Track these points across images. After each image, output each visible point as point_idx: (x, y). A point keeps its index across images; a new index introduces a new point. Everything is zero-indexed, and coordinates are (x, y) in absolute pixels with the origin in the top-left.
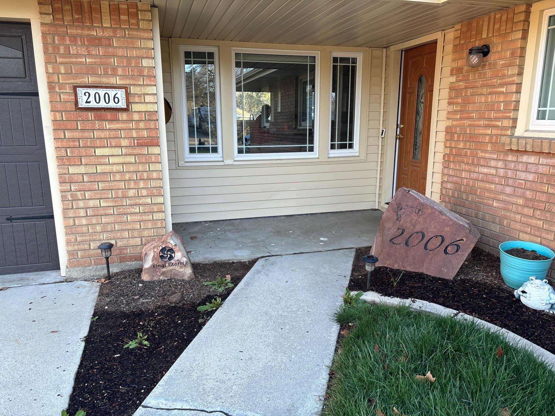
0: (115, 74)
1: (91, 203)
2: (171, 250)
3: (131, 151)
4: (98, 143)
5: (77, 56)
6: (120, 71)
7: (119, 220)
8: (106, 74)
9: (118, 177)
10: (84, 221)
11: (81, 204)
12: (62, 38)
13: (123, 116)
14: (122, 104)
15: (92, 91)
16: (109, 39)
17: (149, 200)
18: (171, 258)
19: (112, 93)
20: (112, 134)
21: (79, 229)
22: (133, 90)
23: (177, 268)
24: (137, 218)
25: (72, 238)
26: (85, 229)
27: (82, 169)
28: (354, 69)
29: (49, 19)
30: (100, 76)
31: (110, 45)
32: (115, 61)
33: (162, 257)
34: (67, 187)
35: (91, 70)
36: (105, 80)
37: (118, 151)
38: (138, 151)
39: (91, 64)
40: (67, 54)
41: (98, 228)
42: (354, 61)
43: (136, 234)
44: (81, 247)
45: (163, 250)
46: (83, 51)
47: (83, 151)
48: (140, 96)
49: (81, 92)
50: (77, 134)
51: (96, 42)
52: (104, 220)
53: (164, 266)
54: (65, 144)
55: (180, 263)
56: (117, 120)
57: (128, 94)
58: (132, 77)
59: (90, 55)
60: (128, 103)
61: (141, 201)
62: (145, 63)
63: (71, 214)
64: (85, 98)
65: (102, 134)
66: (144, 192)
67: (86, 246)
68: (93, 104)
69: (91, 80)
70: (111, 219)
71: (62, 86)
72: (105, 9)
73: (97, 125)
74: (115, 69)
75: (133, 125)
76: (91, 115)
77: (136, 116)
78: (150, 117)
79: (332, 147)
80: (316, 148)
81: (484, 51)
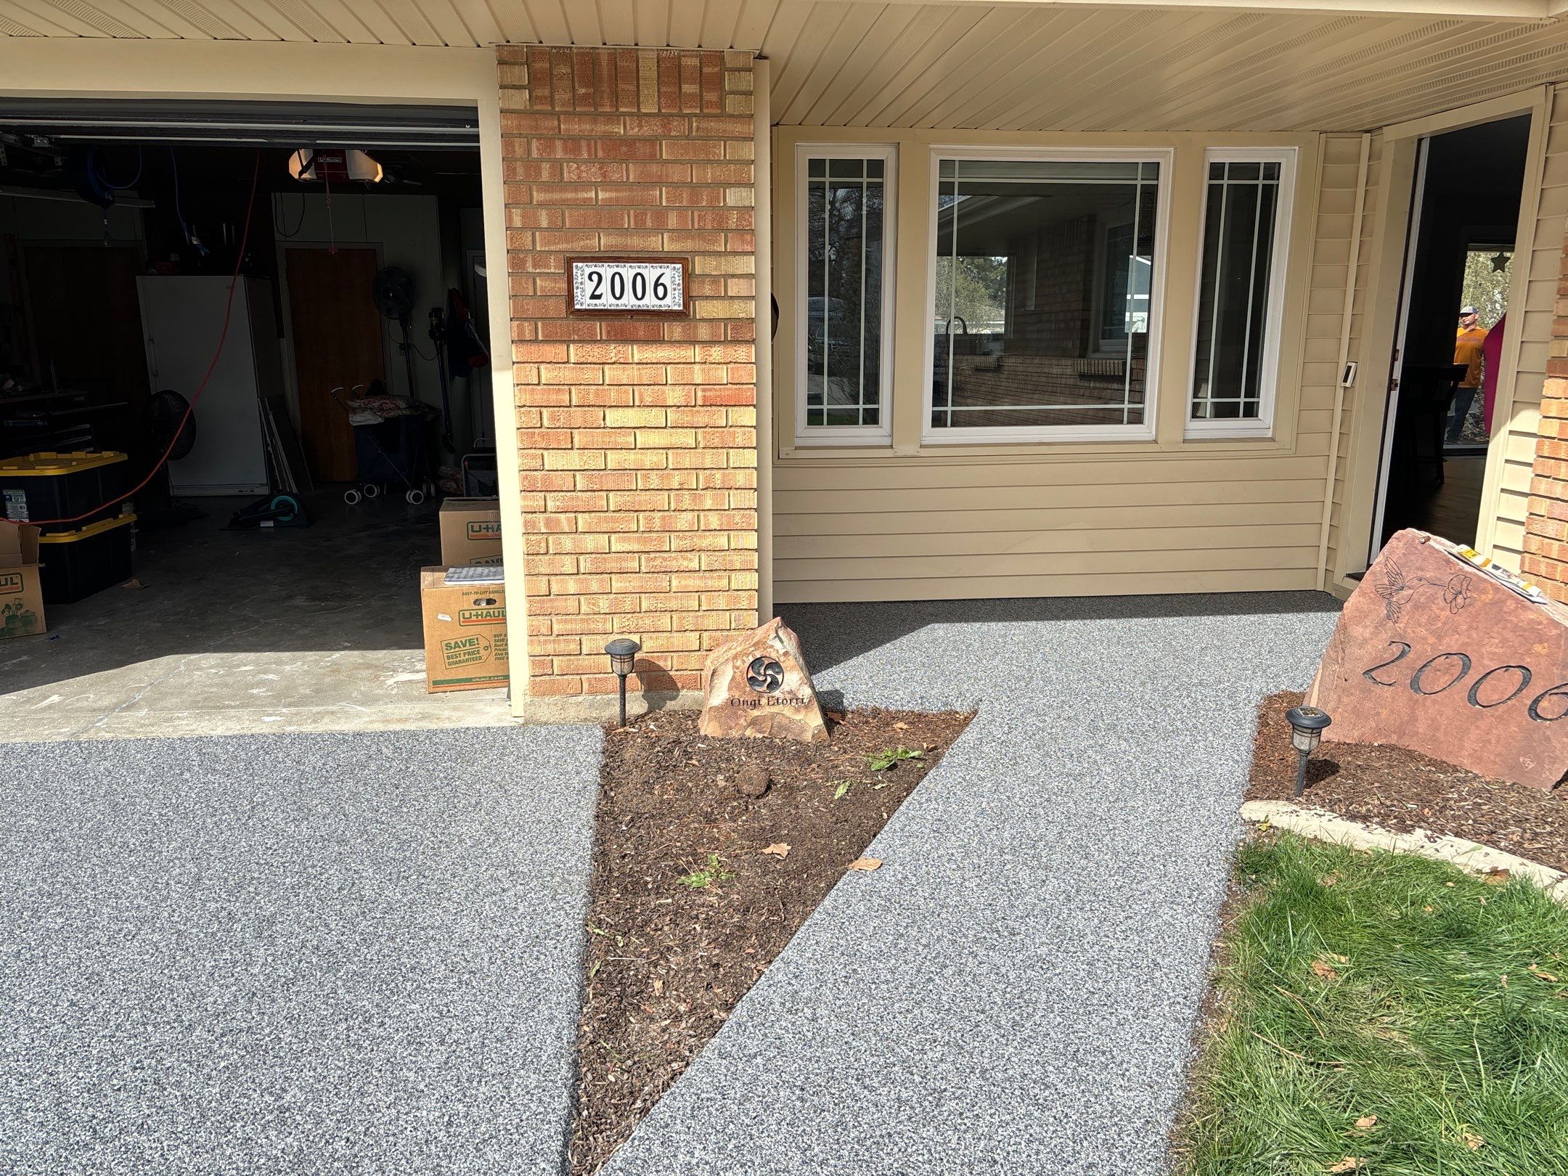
0: (660, 228)
1: (590, 543)
2: (775, 665)
3: (687, 419)
4: (613, 395)
5: (579, 185)
6: (673, 221)
7: (650, 586)
8: (641, 228)
9: (655, 481)
10: (572, 586)
11: (568, 543)
12: (548, 142)
13: (676, 330)
14: (673, 301)
15: (607, 270)
16: (653, 141)
17: (722, 541)
18: (774, 684)
19: (651, 272)
20: (647, 374)
21: (560, 604)
22: (699, 266)
23: (788, 711)
24: (693, 582)
25: (543, 623)
26: (571, 604)
27: (574, 460)
28: (1270, 194)
29: (520, 100)
30: (625, 232)
31: (653, 158)
32: (662, 196)
33: (752, 680)
34: (536, 501)
35: (606, 218)
36: (636, 242)
37: (656, 417)
38: (702, 417)
39: (608, 204)
40: (558, 183)
41: (604, 604)
42: (1272, 171)
43: (689, 622)
44: (562, 647)
45: (756, 663)
46: (592, 174)
47: (578, 416)
48: (715, 279)
49: (582, 271)
50: (566, 374)
51: (621, 150)
52: (618, 583)
53: (755, 705)
54: (539, 399)
55: (794, 698)
56: (657, 340)
57: (687, 276)
58: (701, 233)
59: (607, 184)
60: (688, 298)
61: (708, 541)
62: (733, 197)
63: (543, 565)
64: (590, 287)
65: (623, 375)
66: (714, 521)
67: (573, 647)
68: (607, 302)
69: (605, 242)
70: (633, 583)
71: (540, 259)
72: (649, 70)
73: (613, 351)
74: (660, 215)
75: (697, 353)
76: (599, 328)
77: (704, 332)
78: (738, 333)
79: (1197, 412)
80: (1150, 413)
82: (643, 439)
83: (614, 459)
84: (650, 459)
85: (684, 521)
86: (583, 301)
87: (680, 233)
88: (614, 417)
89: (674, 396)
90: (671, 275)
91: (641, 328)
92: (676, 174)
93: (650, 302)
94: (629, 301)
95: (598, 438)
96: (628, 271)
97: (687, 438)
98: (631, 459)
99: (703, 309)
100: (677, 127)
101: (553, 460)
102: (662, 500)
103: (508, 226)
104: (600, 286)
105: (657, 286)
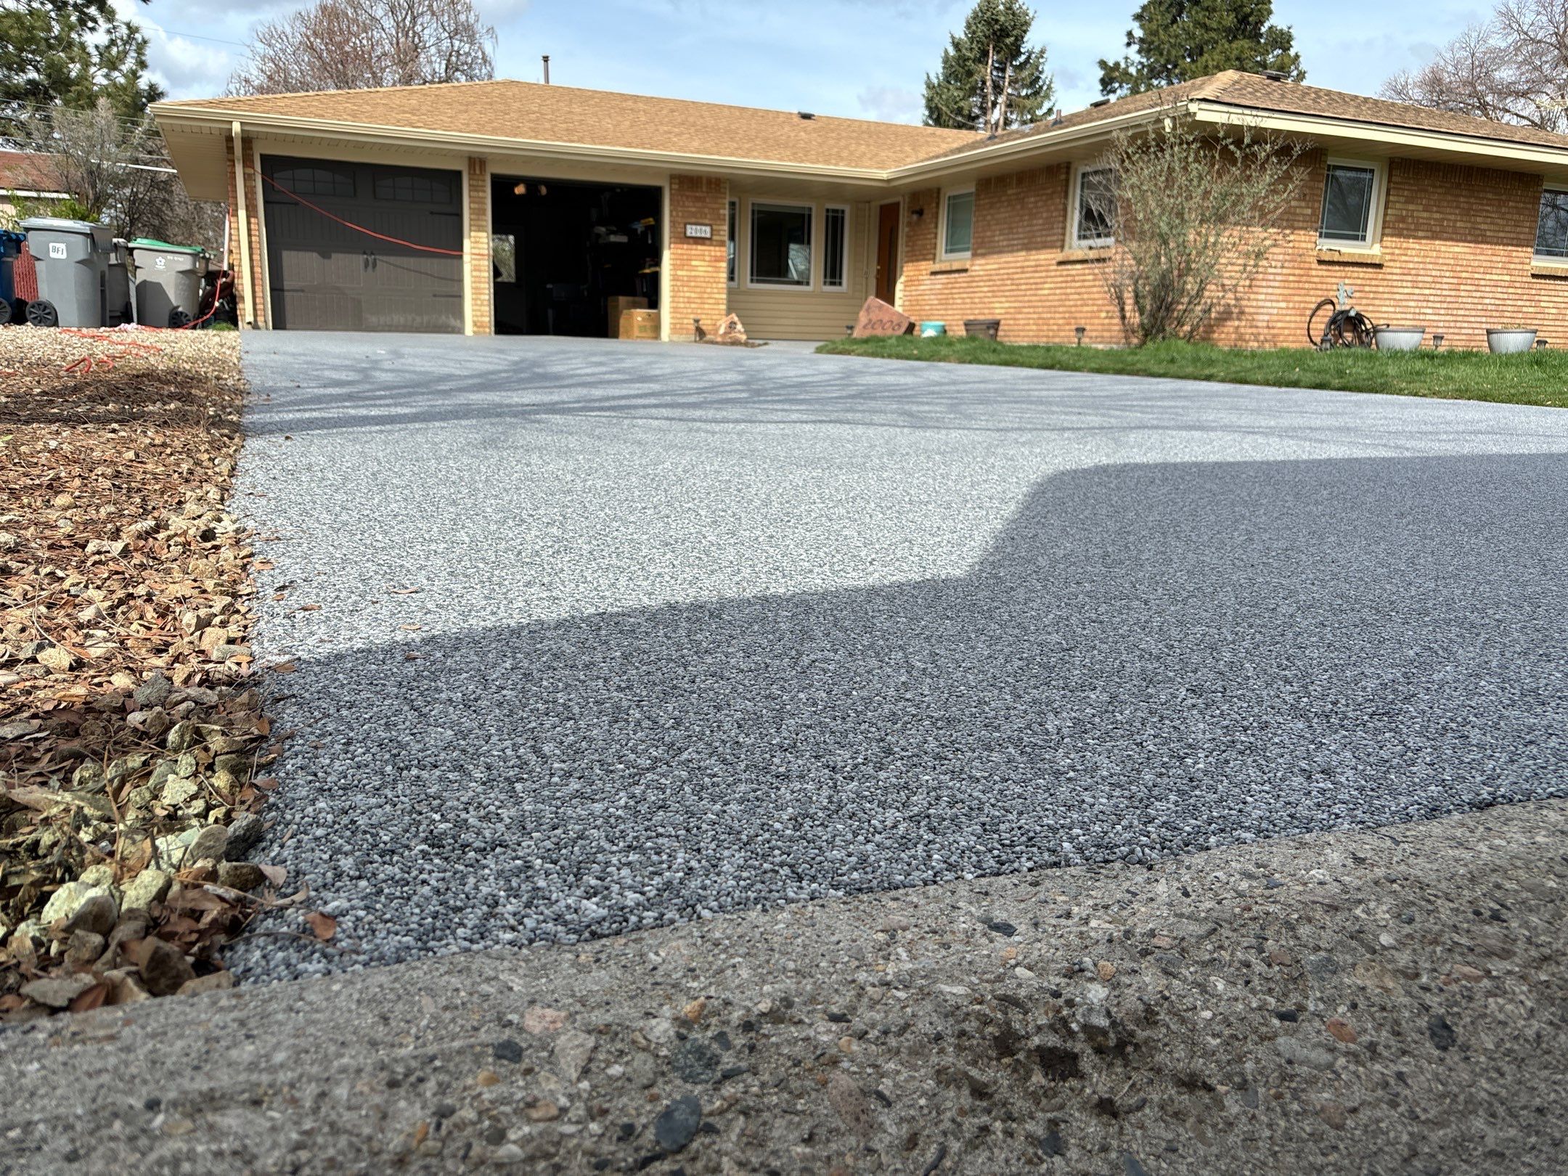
0: (706, 218)
1: (687, 294)
2: (735, 324)
3: (710, 264)
4: (693, 257)
5: (685, 207)
6: (709, 216)
7: (701, 307)
8: (701, 217)
9: (702, 280)
11: (682, 294)
13: (708, 242)
14: (708, 235)
15: (694, 227)
16: (705, 198)
17: (717, 296)
18: (734, 328)
19: (704, 228)
20: (702, 253)
21: (679, 310)
22: (713, 227)
23: (738, 335)
24: (711, 306)
25: (673, 322)
26: (682, 310)
27: (686, 273)
28: (843, 218)
29: (672, 186)
30: (698, 218)
31: (705, 202)
32: (707, 210)
33: (730, 327)
35: (694, 215)
36: (700, 221)
37: (703, 263)
38: (713, 264)
39: (695, 212)
42: (843, 212)
43: (709, 317)
44: (679, 321)
45: (731, 323)
46: (692, 204)
47: (683, 262)
48: (717, 231)
49: (688, 227)
50: (682, 251)
51: (698, 199)
53: (730, 333)
54: (676, 257)
55: (740, 331)
56: (704, 245)
57: (711, 230)
58: (714, 220)
59: (695, 207)
60: (711, 235)
61: (714, 296)
62: (721, 213)
63: (675, 299)
65: (695, 252)
66: (716, 291)
67: (682, 322)
68: (693, 234)
69: (694, 221)
70: (694, 306)
71: (677, 223)
73: (694, 247)
74: (706, 215)
75: (712, 248)
76: (691, 241)
77: (715, 243)
78: (721, 244)
79: (825, 283)
80: (812, 282)
81: (920, 213)
82: (700, 269)
83: (693, 273)
84: (701, 274)
85: (709, 290)
86: (688, 234)
87: (710, 219)
88: (694, 263)
89: (707, 258)
90: (708, 229)
91: (701, 241)
92: (709, 205)
93: (703, 235)
94: (698, 235)
95: (690, 268)
96: (698, 228)
97: (711, 269)
98: (697, 273)
99: (714, 238)
100: (710, 195)
101: (679, 273)
102: (704, 285)
103: (671, 215)
104: (692, 231)
105: (705, 231)
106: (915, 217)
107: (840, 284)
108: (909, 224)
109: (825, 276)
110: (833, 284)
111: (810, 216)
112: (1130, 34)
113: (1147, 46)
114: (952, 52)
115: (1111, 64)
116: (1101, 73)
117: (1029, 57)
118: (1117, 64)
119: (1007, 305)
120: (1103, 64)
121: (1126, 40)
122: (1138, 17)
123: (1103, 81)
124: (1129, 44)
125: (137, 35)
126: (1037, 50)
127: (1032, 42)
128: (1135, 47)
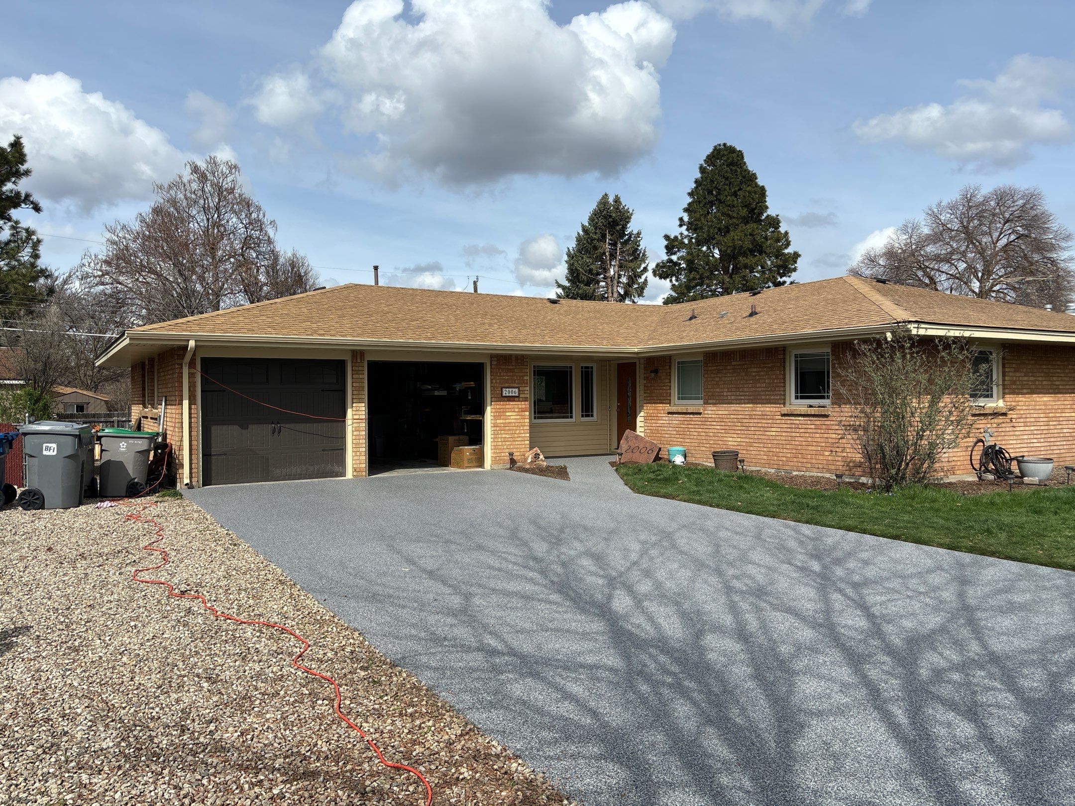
0: (515, 383)
2: (539, 455)
4: (507, 410)
5: (500, 376)
6: (517, 382)
7: (512, 443)
9: (513, 425)
10: (502, 444)
12: (499, 369)
13: (517, 399)
15: (507, 390)
16: (514, 369)
17: (523, 435)
18: (538, 458)
19: (514, 390)
20: (513, 406)
21: (498, 447)
22: (521, 389)
23: (541, 462)
24: (520, 443)
25: (494, 451)
26: (500, 447)
27: (501, 421)
28: (592, 372)
29: (492, 362)
30: (511, 384)
31: (514, 372)
32: (515, 378)
33: (534, 457)
34: (495, 429)
35: (507, 381)
37: (514, 414)
38: (520, 414)
39: (508, 379)
40: (497, 376)
41: (505, 447)
42: (592, 368)
44: (497, 456)
45: (535, 454)
46: (505, 374)
47: (502, 414)
48: (522, 391)
49: (504, 389)
50: (500, 407)
51: (509, 370)
52: (507, 443)
53: (535, 462)
54: (496, 411)
56: (514, 401)
57: (519, 390)
58: (520, 384)
59: (508, 376)
60: (519, 394)
61: (521, 435)
62: (525, 378)
67: (500, 455)
68: (507, 395)
69: (507, 385)
70: (509, 443)
71: (497, 388)
72: (514, 359)
73: (507, 403)
74: (515, 381)
75: (520, 403)
76: (506, 399)
77: (521, 399)
78: (525, 400)
79: (582, 416)
80: (574, 416)
81: (656, 371)
82: (512, 417)
83: (507, 421)
84: (513, 421)
85: (518, 432)
86: (504, 395)
87: (518, 384)
88: (508, 414)
89: (517, 410)
90: (517, 390)
91: (512, 399)
92: (517, 374)
93: (514, 395)
94: (511, 395)
95: (505, 417)
96: (510, 390)
97: (518, 417)
98: (510, 421)
99: (521, 396)
100: (518, 367)
101: (498, 421)
102: (515, 428)
103: (492, 383)
104: (506, 392)
105: (514, 392)
106: (653, 375)
107: (592, 416)
108: (646, 378)
109: (582, 412)
110: (587, 416)
111: (571, 372)
112: (681, 219)
113: (692, 227)
114: (581, 233)
115: (672, 237)
116: (666, 243)
117: (630, 237)
118: (676, 237)
119: (739, 440)
120: (667, 237)
121: (678, 223)
122: (686, 210)
123: (667, 247)
124: (681, 226)
125: (33, 237)
126: (635, 232)
127: (632, 227)
128: (685, 227)
